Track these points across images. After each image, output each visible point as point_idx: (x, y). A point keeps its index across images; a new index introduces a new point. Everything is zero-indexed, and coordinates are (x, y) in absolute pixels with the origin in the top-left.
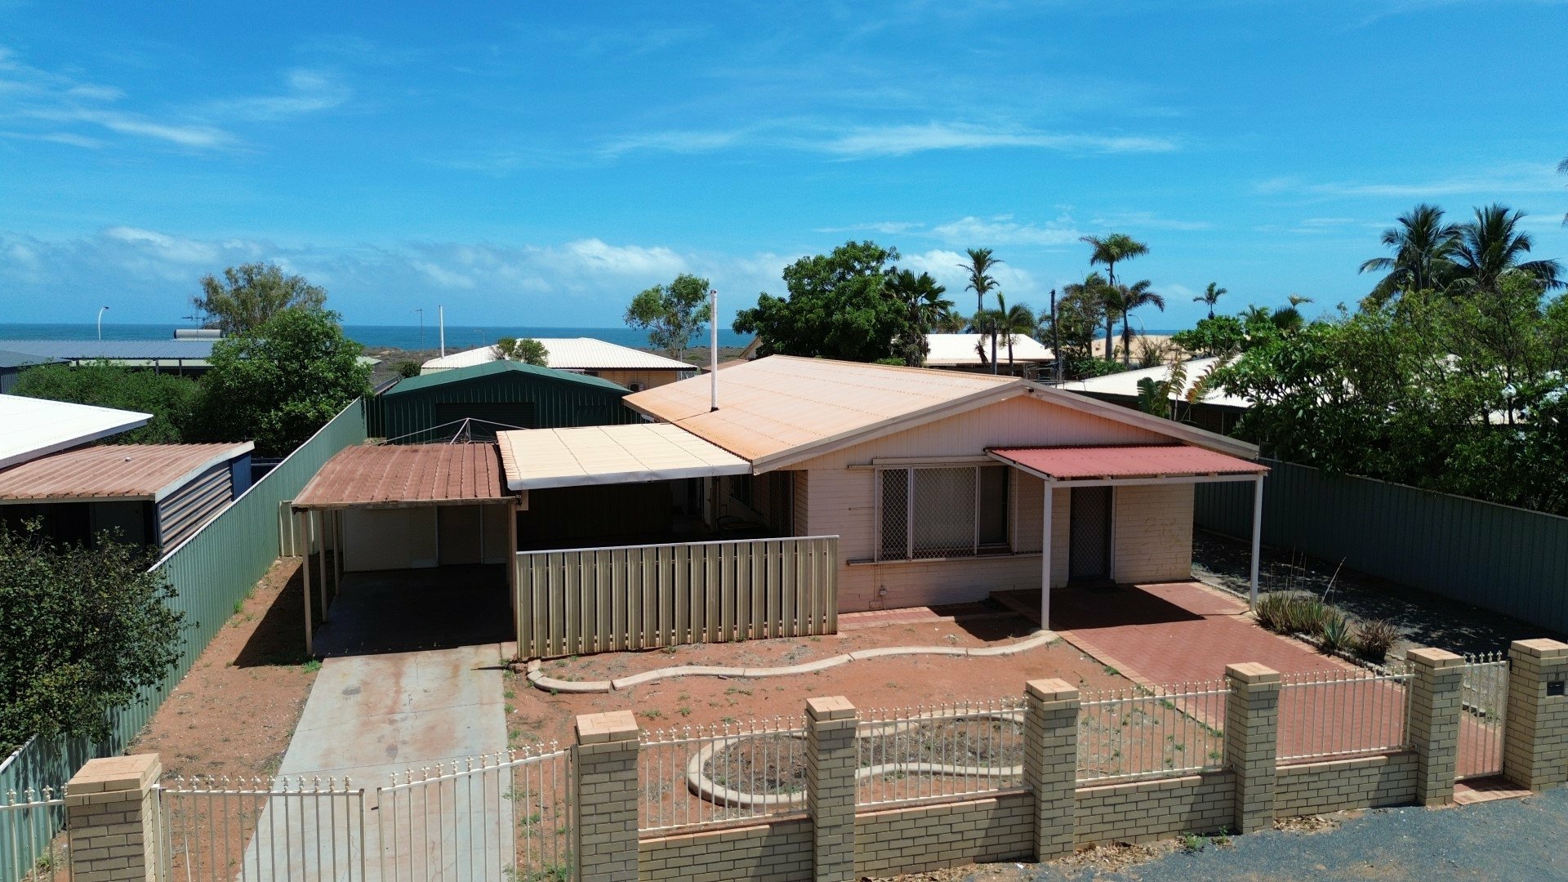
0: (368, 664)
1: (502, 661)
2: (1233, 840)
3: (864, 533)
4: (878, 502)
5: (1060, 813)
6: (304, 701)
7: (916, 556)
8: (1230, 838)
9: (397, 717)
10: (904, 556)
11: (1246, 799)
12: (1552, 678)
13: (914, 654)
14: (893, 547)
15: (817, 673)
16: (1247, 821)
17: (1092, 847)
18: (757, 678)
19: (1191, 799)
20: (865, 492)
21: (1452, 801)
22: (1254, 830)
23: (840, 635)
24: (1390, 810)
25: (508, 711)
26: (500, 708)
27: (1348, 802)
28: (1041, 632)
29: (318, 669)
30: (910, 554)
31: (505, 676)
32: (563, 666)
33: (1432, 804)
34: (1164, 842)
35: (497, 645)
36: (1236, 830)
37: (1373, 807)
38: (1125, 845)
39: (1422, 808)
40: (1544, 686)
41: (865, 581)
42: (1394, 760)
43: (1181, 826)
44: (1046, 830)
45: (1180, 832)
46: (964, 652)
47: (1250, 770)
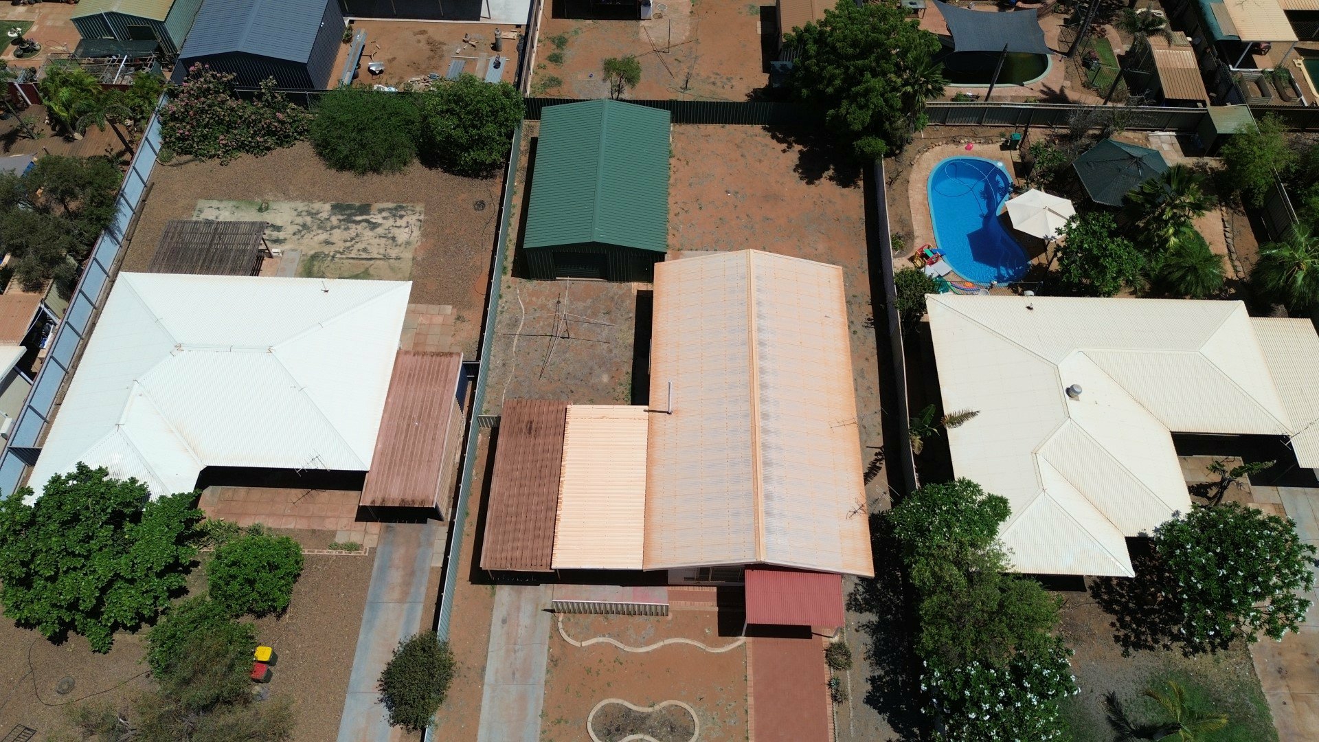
0: (510, 595)
1: (552, 603)
6: (491, 625)
9: (517, 647)
13: (687, 644)
15: (648, 653)
18: (627, 653)
25: (549, 650)
26: (547, 647)
28: (741, 637)
29: (495, 595)
31: (551, 619)
32: (570, 620)
46: (705, 648)
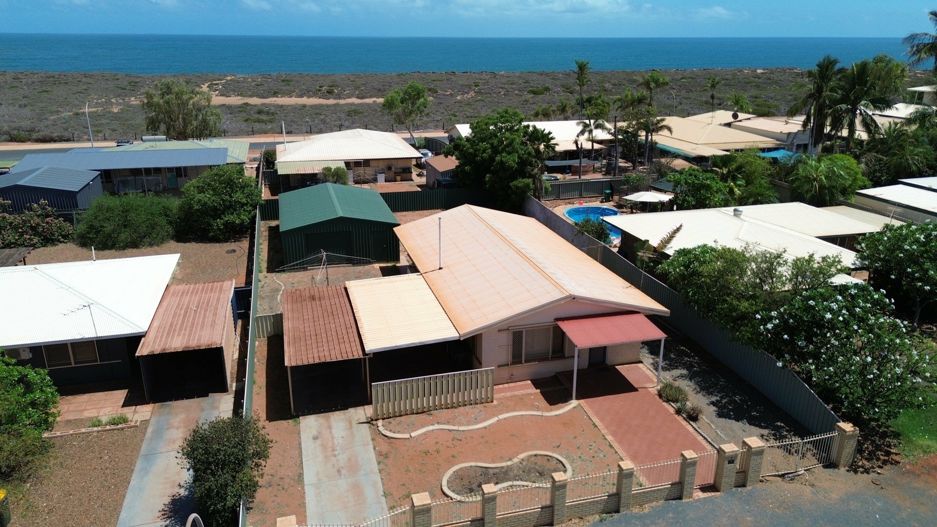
0: (317, 420)
1: (367, 418)
2: (616, 516)
3: (505, 355)
4: (511, 343)
5: (560, 512)
6: (300, 444)
7: (526, 362)
8: (615, 514)
9: (336, 453)
10: (521, 363)
11: (622, 503)
12: (730, 459)
13: (522, 415)
14: (516, 359)
15: (485, 428)
16: (621, 509)
17: (571, 520)
18: (463, 431)
19: (604, 504)
20: (506, 339)
21: (692, 497)
22: (623, 511)
23: (495, 402)
24: (670, 501)
25: (375, 449)
26: (371, 447)
27: (657, 500)
28: (572, 401)
29: (299, 423)
30: (523, 362)
31: (370, 427)
32: (390, 423)
33: (685, 499)
34: (594, 516)
35: (362, 407)
36: (618, 511)
37: (665, 500)
38: (582, 518)
39: (681, 501)
40: (727, 462)
41: (505, 372)
42: (674, 486)
43: (600, 511)
44: (556, 517)
45: (600, 513)
46: (541, 414)
47: (623, 495)
